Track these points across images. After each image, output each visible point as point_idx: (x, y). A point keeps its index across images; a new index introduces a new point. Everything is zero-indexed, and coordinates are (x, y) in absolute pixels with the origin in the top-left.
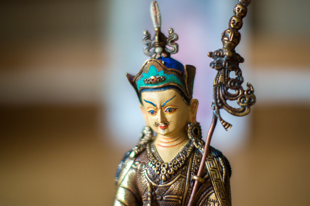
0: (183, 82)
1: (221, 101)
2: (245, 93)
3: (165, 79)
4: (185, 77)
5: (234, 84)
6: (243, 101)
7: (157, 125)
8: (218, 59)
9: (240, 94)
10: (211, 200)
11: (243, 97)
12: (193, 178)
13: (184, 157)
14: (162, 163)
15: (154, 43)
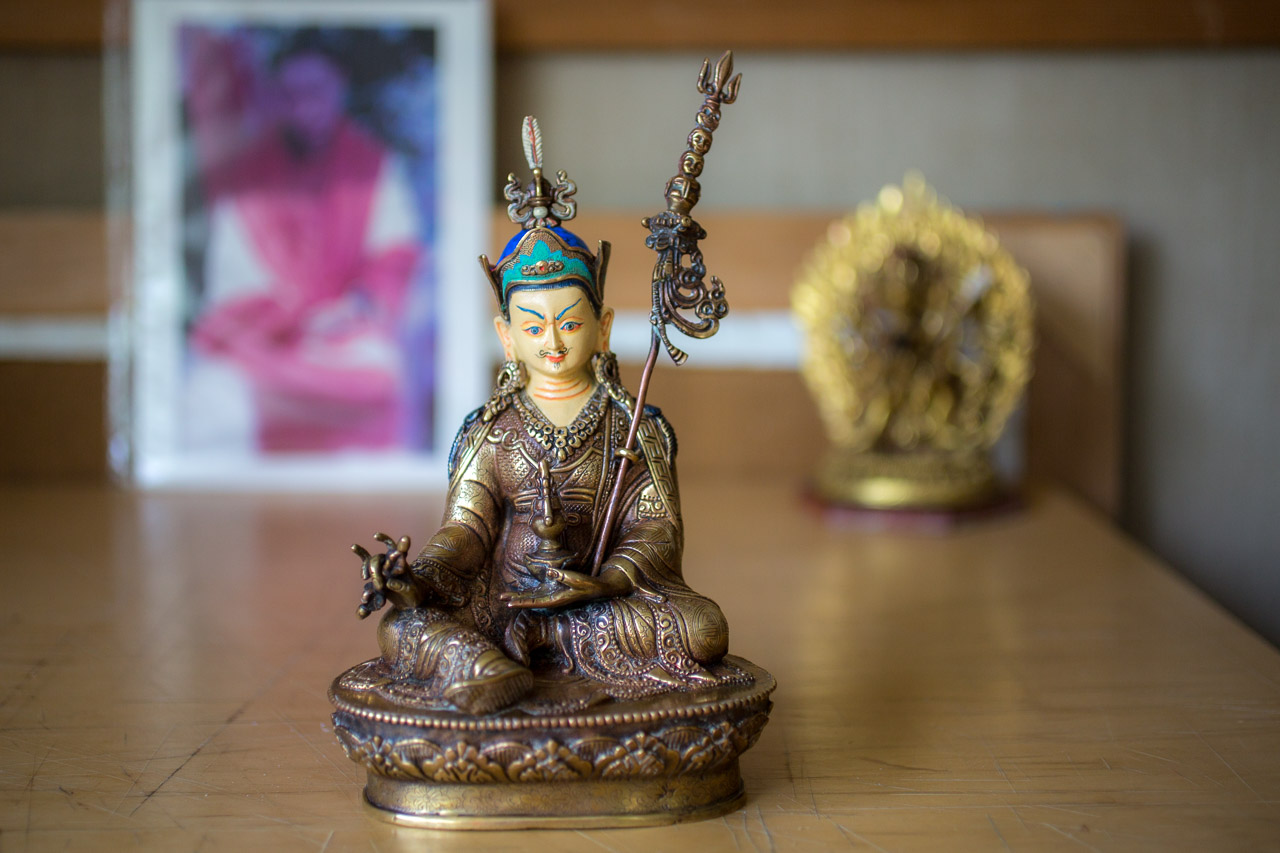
0: (592, 272)
1: (667, 311)
2: (710, 296)
3: (563, 267)
4: (598, 263)
5: (690, 278)
6: (707, 310)
7: (543, 354)
8: (661, 231)
9: (701, 297)
10: (647, 497)
11: (706, 302)
12: (617, 453)
13: (595, 417)
14: (554, 427)
15: (531, 197)
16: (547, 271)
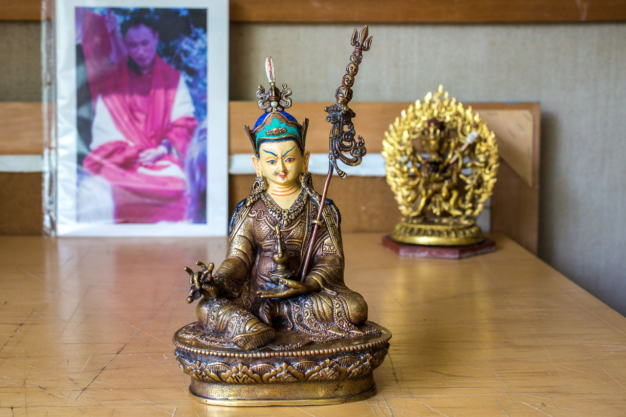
0: (300, 134)
1: (337, 152)
2: (358, 145)
3: (286, 131)
4: (303, 129)
5: (348, 136)
6: (356, 152)
7: (276, 174)
8: (334, 113)
9: (353, 145)
10: (327, 244)
11: (356, 148)
12: (313, 222)
13: (301, 204)
14: (282, 209)
15: (270, 97)
16: (278, 133)
